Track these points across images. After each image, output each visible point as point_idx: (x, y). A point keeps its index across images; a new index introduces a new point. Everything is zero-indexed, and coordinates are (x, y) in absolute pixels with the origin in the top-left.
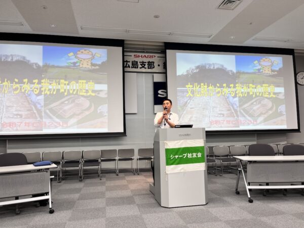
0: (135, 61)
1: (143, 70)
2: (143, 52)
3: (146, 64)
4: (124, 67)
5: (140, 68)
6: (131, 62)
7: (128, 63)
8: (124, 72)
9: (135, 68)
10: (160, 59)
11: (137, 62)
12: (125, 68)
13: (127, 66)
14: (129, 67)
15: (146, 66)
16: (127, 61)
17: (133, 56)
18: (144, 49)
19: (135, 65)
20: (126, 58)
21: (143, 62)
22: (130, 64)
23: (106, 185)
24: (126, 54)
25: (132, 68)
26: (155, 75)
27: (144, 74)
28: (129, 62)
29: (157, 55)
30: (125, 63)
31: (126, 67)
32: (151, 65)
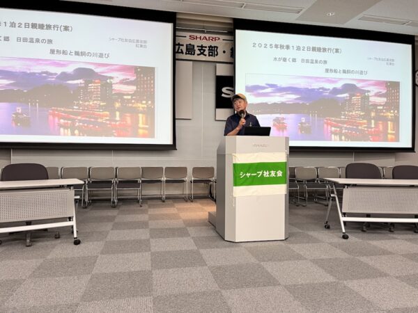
0: (190, 44)
1: (202, 58)
2: (203, 32)
3: (207, 49)
4: (175, 53)
5: (198, 55)
6: (185, 46)
7: (181, 47)
8: (175, 60)
9: (191, 54)
10: (226, 44)
11: (194, 46)
12: (177, 54)
13: (180, 51)
14: (182, 52)
15: (206, 53)
16: (179, 44)
17: (188, 37)
18: (204, 27)
19: (190, 50)
20: (179, 40)
21: (202, 46)
22: (184, 49)
23: (149, 213)
24: (178, 33)
25: (186, 54)
26: (218, 65)
27: (203, 64)
28: (183, 45)
29: (222, 37)
30: (177, 47)
31: (178, 52)
32: (213, 51)
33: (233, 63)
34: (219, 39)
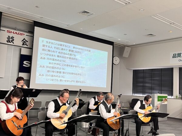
33: (31, 48)
34: (24, 34)
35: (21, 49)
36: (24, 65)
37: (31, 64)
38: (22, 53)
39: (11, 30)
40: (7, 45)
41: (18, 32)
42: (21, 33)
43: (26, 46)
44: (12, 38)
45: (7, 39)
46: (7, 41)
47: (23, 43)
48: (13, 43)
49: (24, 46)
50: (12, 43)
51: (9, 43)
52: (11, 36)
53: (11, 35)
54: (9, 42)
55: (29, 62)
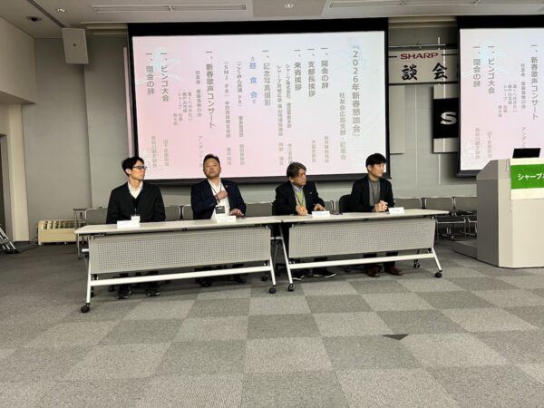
2: (417, 48)
17: (399, 57)
18: (417, 43)
20: (391, 62)
24: (390, 53)
26: (436, 87)
34: (437, 54)
35: (432, 90)
36: (444, 122)
37: (458, 117)
38: (435, 97)
39: (407, 52)
40: (403, 86)
41: (422, 52)
42: (430, 52)
43: (444, 80)
44: (413, 67)
45: (402, 74)
46: (403, 78)
47: (437, 74)
48: (416, 78)
49: (439, 80)
50: (413, 80)
51: (408, 81)
52: (409, 65)
53: (409, 63)
54: (408, 78)
55: (454, 114)
